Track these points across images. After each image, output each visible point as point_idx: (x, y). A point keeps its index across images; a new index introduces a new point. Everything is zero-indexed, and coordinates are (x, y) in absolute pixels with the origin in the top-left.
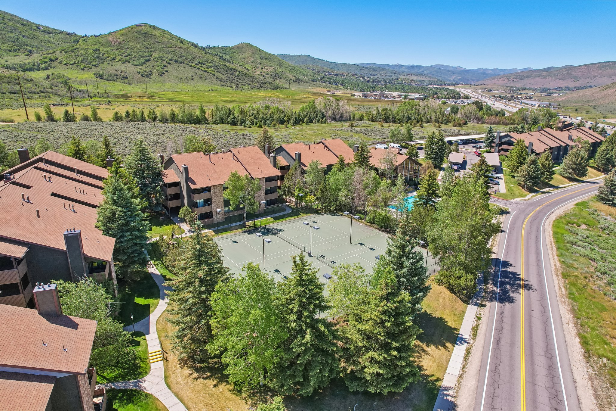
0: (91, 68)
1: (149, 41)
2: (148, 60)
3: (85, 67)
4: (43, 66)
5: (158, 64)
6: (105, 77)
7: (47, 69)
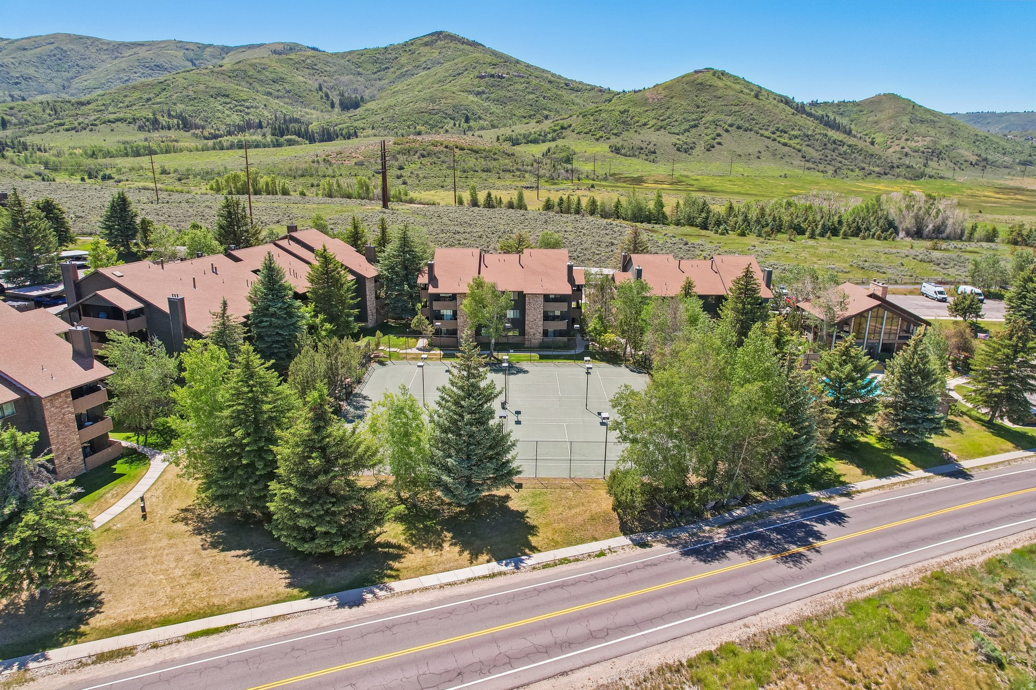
0: (608, 139)
1: (704, 96)
2: (695, 126)
3: (602, 137)
4: (550, 136)
5: (709, 131)
6: (623, 151)
7: (554, 140)
